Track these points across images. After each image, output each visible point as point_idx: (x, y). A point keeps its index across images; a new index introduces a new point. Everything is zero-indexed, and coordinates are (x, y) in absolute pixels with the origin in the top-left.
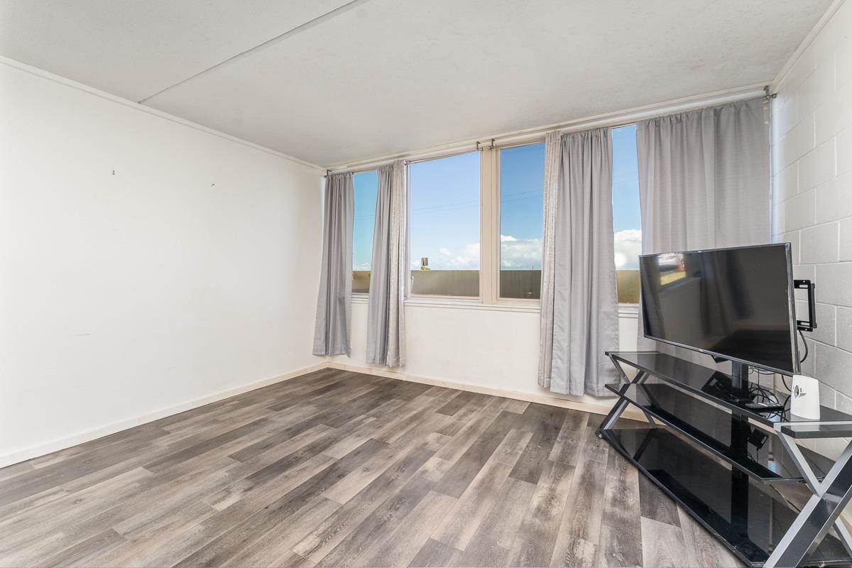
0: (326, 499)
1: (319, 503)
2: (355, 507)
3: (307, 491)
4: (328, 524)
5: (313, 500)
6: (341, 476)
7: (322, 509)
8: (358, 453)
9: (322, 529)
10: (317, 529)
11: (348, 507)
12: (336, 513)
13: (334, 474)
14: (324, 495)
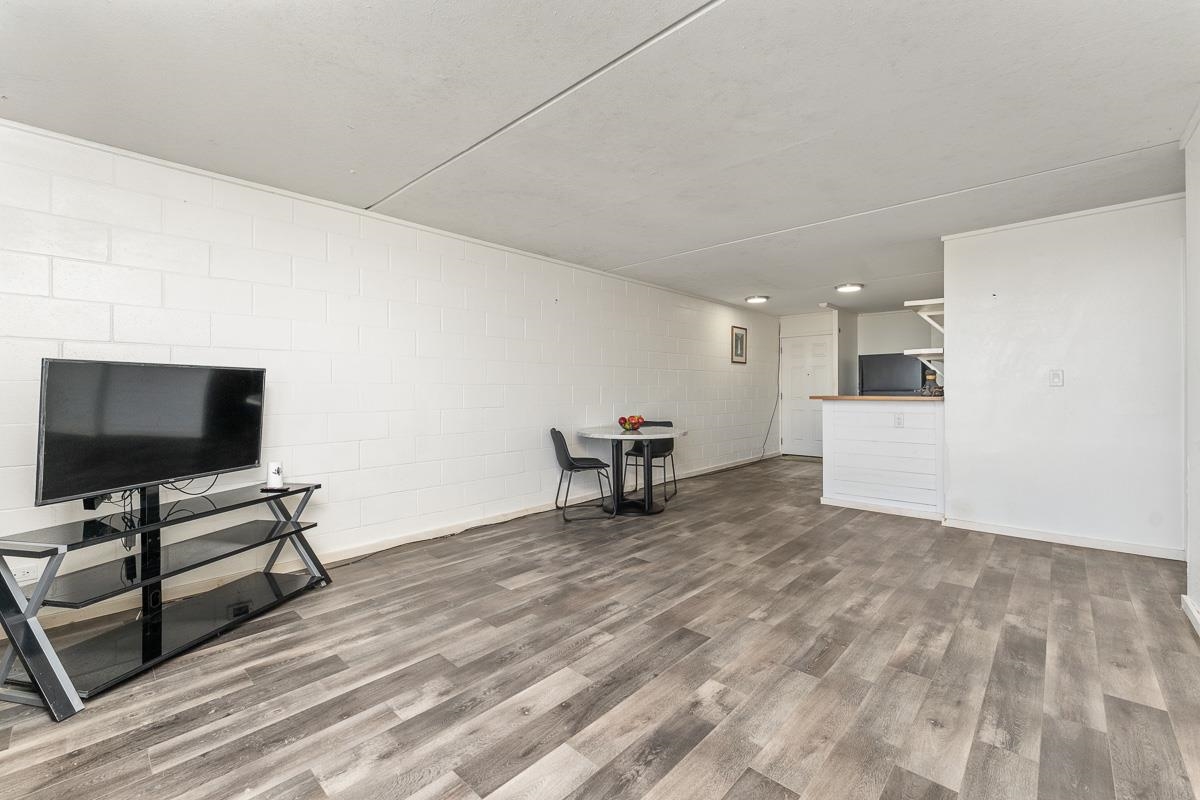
0: (586, 675)
1: (595, 672)
2: (554, 662)
3: (613, 690)
4: (583, 651)
5: (603, 677)
6: (565, 706)
7: (591, 665)
8: (526, 754)
9: (590, 648)
10: (595, 648)
11: (561, 664)
12: (575, 660)
13: (575, 711)
14: (589, 681)
